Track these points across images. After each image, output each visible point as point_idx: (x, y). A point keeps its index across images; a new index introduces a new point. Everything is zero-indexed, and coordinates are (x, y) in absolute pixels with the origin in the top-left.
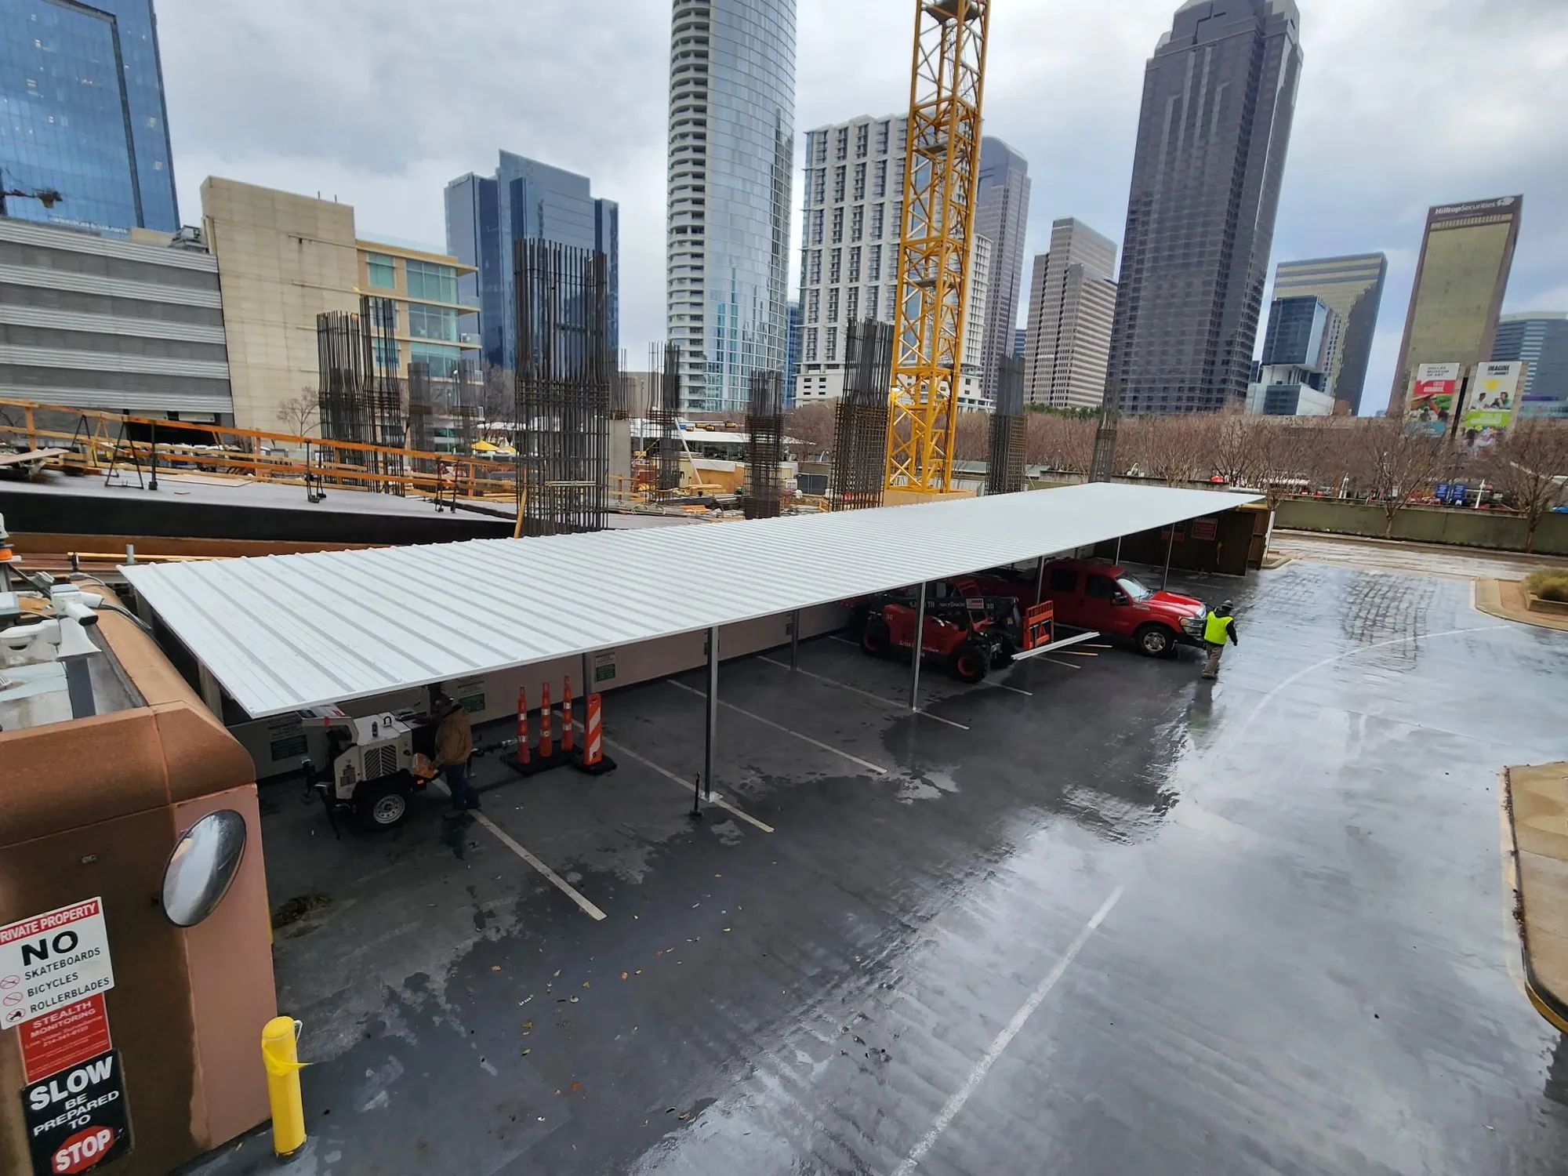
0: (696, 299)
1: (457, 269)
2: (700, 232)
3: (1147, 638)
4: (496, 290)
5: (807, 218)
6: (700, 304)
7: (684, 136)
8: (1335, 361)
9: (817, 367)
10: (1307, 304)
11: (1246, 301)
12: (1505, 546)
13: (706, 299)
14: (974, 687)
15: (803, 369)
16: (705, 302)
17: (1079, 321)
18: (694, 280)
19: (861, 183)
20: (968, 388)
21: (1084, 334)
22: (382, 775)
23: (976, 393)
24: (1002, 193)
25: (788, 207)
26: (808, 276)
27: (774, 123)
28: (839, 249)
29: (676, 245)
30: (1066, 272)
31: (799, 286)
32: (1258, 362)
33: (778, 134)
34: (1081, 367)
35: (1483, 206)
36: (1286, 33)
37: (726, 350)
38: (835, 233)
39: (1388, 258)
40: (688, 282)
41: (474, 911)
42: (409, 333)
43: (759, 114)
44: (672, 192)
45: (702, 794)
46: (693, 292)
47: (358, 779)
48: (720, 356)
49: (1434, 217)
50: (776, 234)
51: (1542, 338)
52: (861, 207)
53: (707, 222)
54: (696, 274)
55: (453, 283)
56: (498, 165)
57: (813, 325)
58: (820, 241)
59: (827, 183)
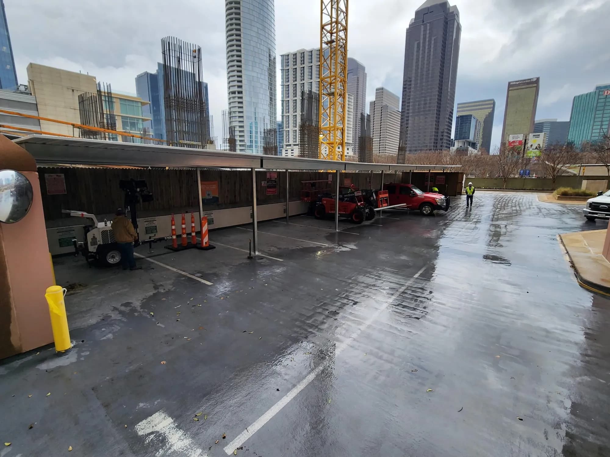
0: (241, 119)
1: (141, 103)
2: (241, 93)
3: (424, 209)
4: (159, 118)
5: (283, 88)
6: (243, 121)
7: (233, 56)
8: (480, 138)
9: (290, 145)
10: (469, 117)
11: (448, 117)
12: (545, 189)
13: (245, 119)
14: (359, 225)
15: (284, 146)
16: (244, 120)
17: (388, 126)
18: (239, 112)
19: (303, 74)
20: (348, 151)
21: (389, 130)
22: (110, 242)
23: (351, 153)
24: (356, 79)
25: (275, 84)
26: (285, 110)
27: (268, 51)
28: (296, 100)
29: (232, 99)
30: (382, 108)
31: (281, 114)
32: (453, 139)
33: (270, 56)
34: (389, 143)
35: (527, 81)
36: (455, 19)
37: (254, 139)
38: (294, 94)
39: (495, 101)
40: (237, 113)
41: (153, 285)
42: (122, 128)
43: (262, 47)
44: (229, 78)
45: (252, 253)
46: (239, 117)
47: (98, 243)
48: (251, 142)
49: (510, 85)
50: (271, 94)
51: (549, 128)
52: (304, 83)
53: (243, 89)
54: (240, 110)
55: (140, 108)
56: (157, 68)
57: (287, 129)
58: (288, 97)
59: (290, 75)
